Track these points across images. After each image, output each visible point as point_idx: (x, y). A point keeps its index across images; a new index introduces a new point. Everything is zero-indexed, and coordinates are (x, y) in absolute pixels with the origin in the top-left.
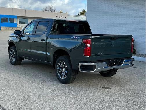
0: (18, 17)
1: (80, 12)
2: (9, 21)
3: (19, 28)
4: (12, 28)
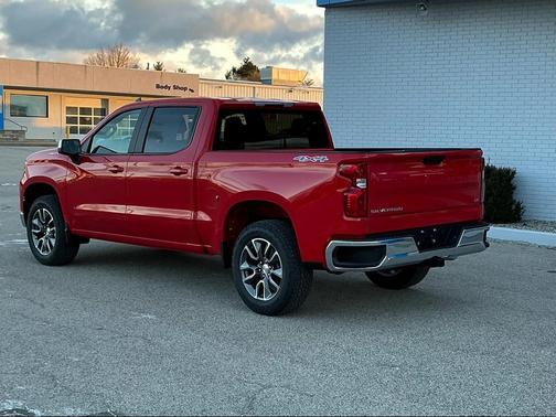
1: (234, 70)
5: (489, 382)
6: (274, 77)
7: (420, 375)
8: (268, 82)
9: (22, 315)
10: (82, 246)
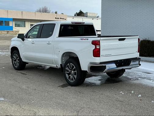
0: (14, 20)
1: (77, 13)
2: (4, 24)
3: (16, 31)
4: (8, 32)
5: (149, 106)
6: (88, 15)
7: (129, 104)
8: (87, 16)
9: (13, 85)
10: (27, 65)
